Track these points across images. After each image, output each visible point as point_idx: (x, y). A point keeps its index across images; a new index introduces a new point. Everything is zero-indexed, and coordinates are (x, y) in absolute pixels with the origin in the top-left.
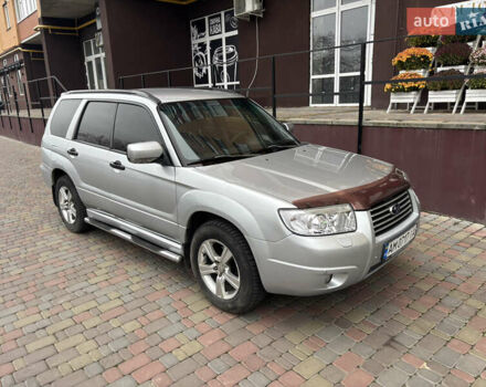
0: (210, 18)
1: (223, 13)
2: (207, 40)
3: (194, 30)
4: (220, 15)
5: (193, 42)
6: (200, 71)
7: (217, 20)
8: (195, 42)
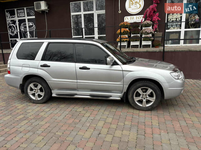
0: (17, 10)
1: (25, 8)
2: (17, 19)
3: (8, 14)
4: (24, 9)
5: (7, 20)
6: (13, 33)
7: (22, 11)
8: (9, 20)
